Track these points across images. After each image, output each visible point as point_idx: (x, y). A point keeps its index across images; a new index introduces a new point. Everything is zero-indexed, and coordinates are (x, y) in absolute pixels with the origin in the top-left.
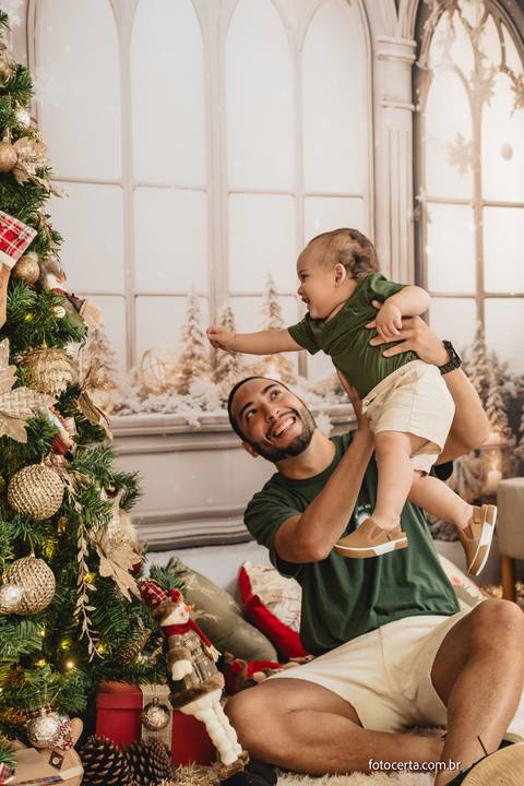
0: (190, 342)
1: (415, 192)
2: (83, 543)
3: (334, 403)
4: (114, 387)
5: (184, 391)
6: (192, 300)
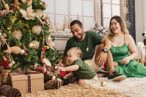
0: (64, 22)
1: (101, 1)
2: (44, 39)
4: (52, 29)
5: (63, 30)
6: (65, 16)
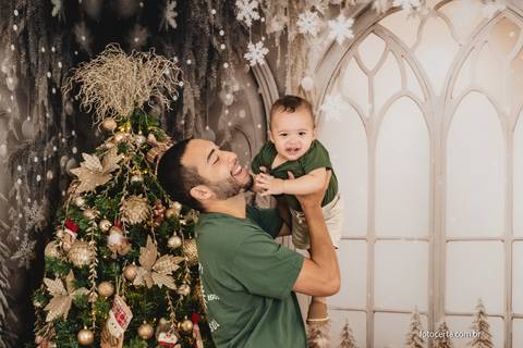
6: (415, 317)
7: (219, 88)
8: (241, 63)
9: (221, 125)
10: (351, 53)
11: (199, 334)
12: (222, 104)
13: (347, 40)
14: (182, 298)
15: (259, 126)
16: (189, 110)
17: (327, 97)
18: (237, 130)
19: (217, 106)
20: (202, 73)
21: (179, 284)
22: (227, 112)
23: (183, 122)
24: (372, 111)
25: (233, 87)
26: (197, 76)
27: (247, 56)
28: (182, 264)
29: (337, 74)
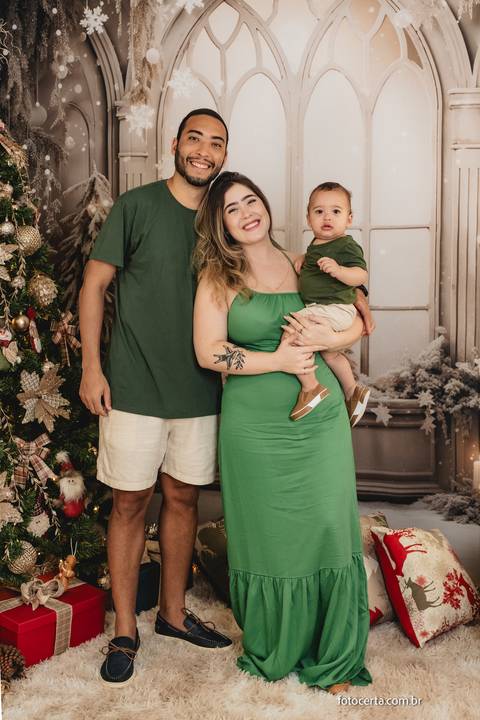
3: (393, 398)
7: (50, 59)
8: (76, 30)
9: (53, 102)
10: (202, 22)
11: (36, 331)
12: (55, 76)
13: (196, 10)
14: (16, 291)
15: (98, 103)
16: (15, 83)
17: (176, 73)
18: (72, 107)
19: (49, 79)
20: (31, 41)
21: (13, 275)
22: (60, 86)
23: (8, 97)
24: (225, 89)
25: (66, 58)
26: (24, 43)
27: (83, 23)
28: (16, 252)
29: (186, 46)
